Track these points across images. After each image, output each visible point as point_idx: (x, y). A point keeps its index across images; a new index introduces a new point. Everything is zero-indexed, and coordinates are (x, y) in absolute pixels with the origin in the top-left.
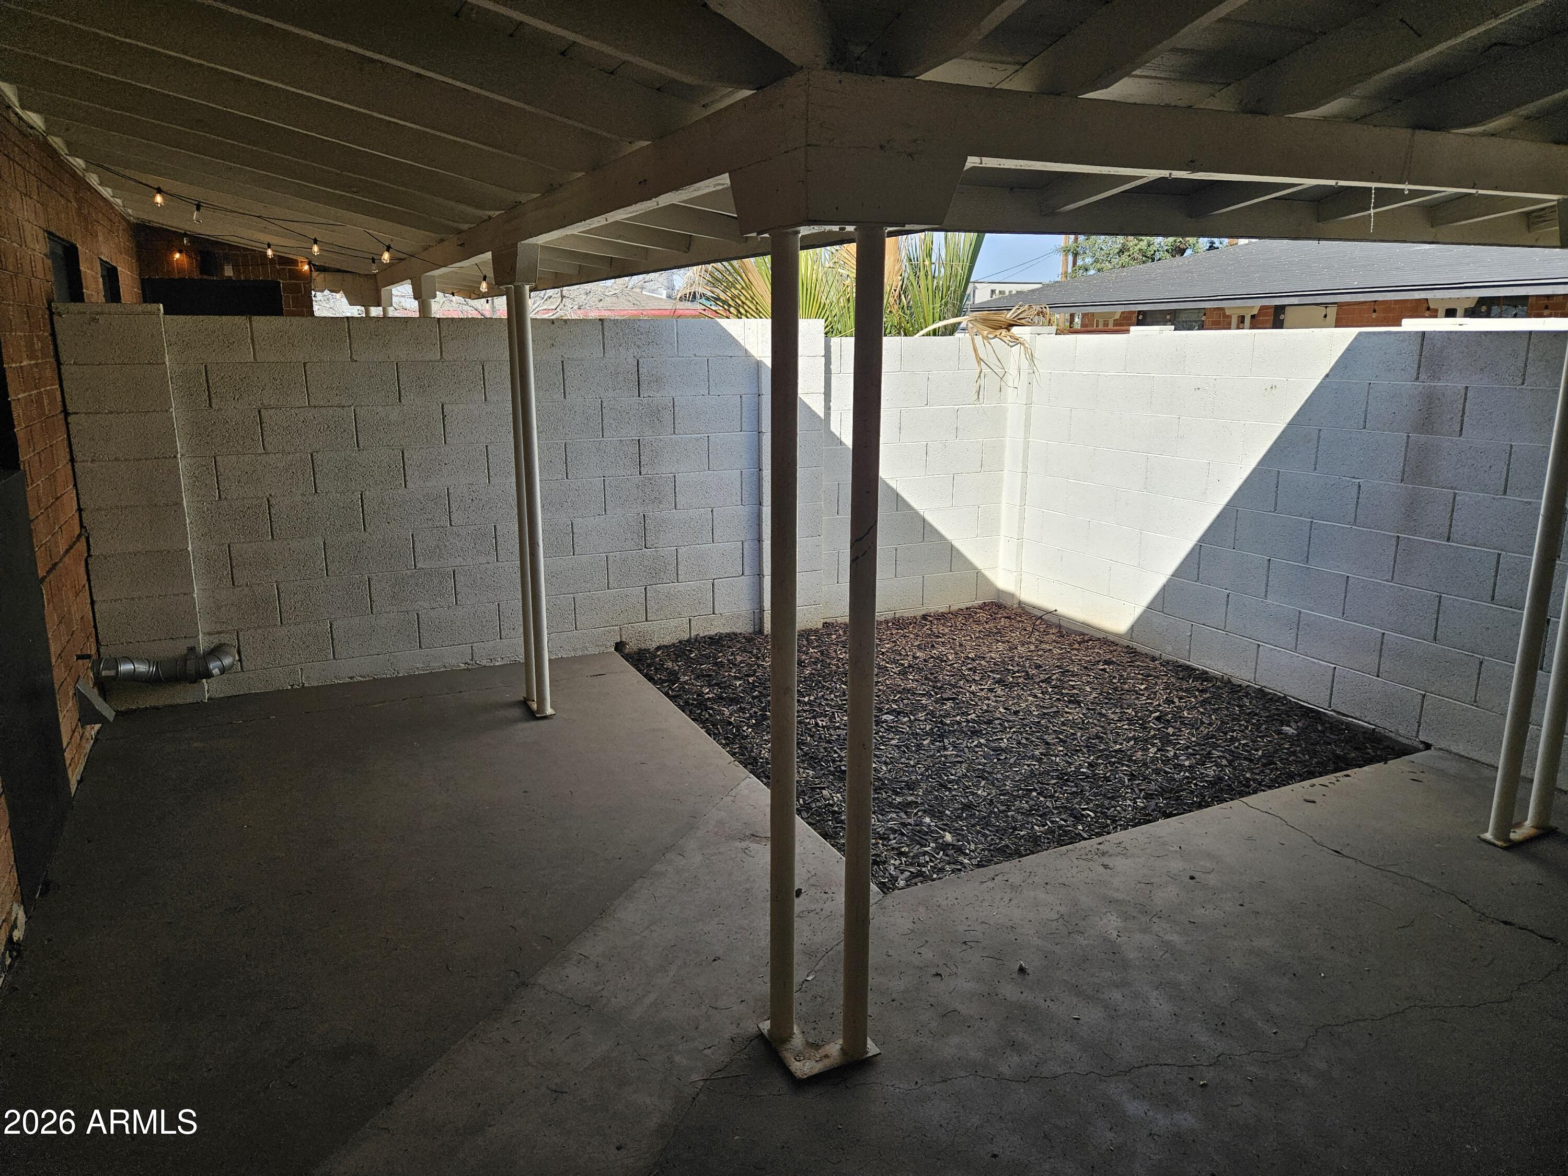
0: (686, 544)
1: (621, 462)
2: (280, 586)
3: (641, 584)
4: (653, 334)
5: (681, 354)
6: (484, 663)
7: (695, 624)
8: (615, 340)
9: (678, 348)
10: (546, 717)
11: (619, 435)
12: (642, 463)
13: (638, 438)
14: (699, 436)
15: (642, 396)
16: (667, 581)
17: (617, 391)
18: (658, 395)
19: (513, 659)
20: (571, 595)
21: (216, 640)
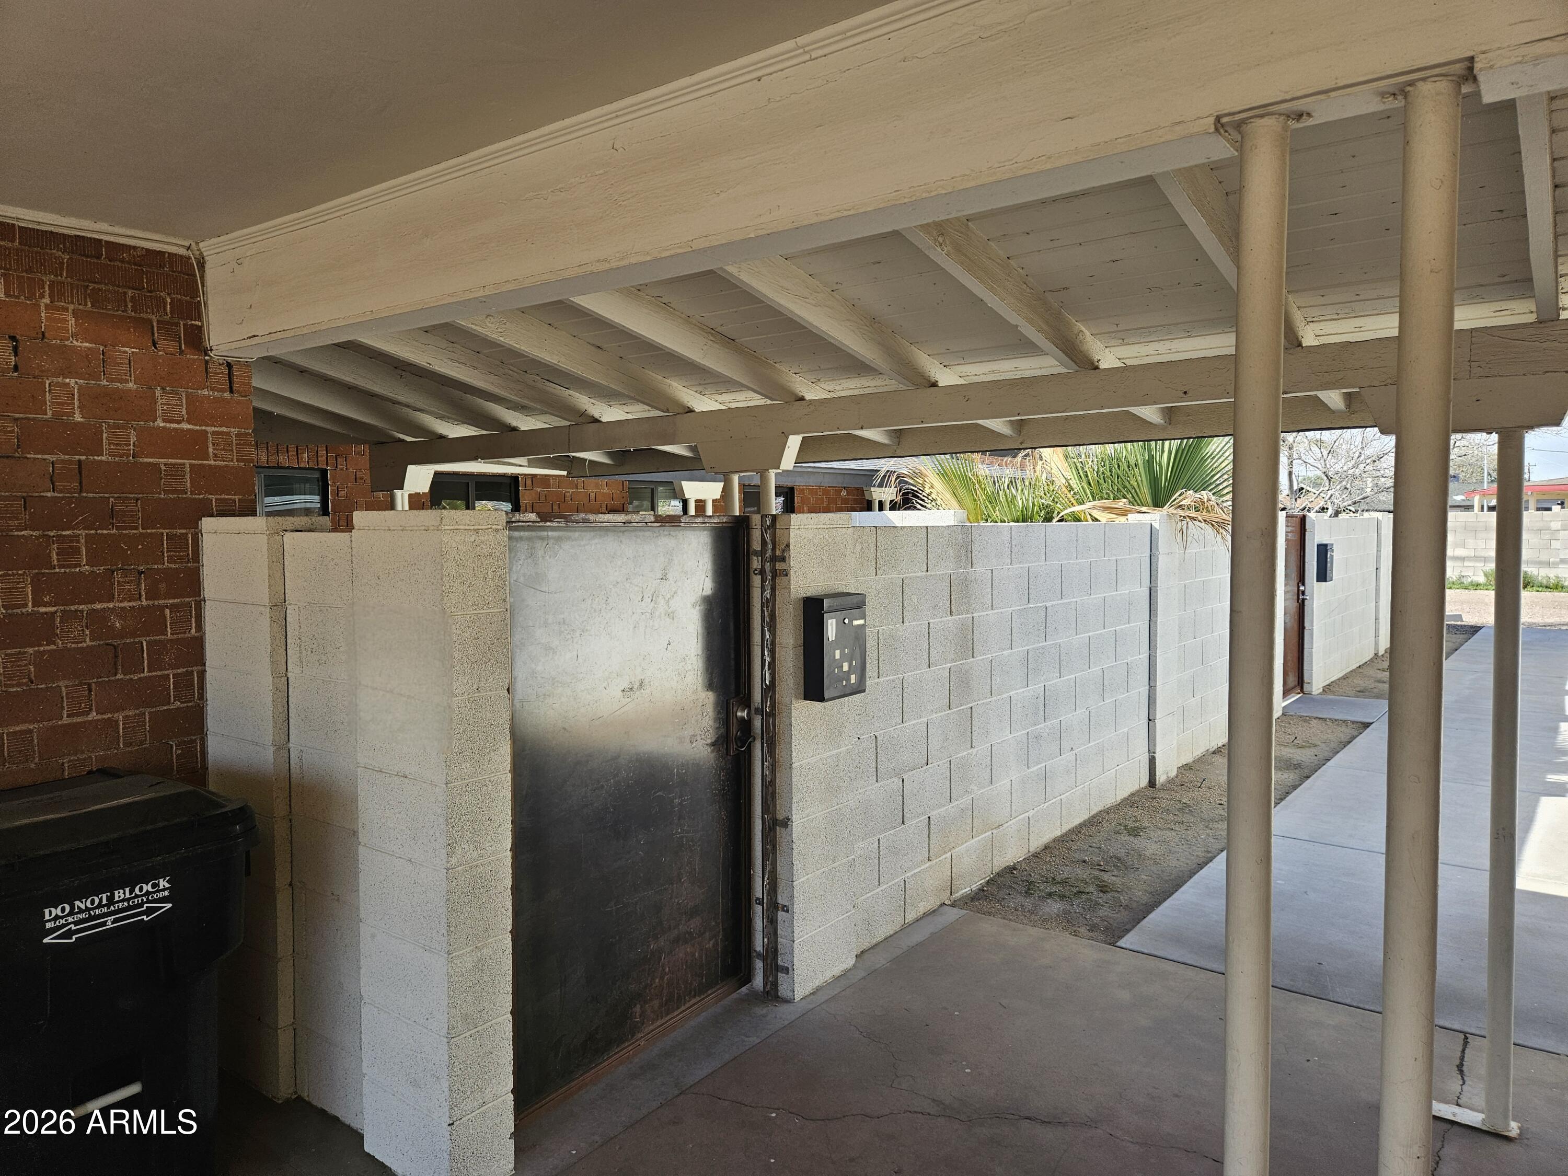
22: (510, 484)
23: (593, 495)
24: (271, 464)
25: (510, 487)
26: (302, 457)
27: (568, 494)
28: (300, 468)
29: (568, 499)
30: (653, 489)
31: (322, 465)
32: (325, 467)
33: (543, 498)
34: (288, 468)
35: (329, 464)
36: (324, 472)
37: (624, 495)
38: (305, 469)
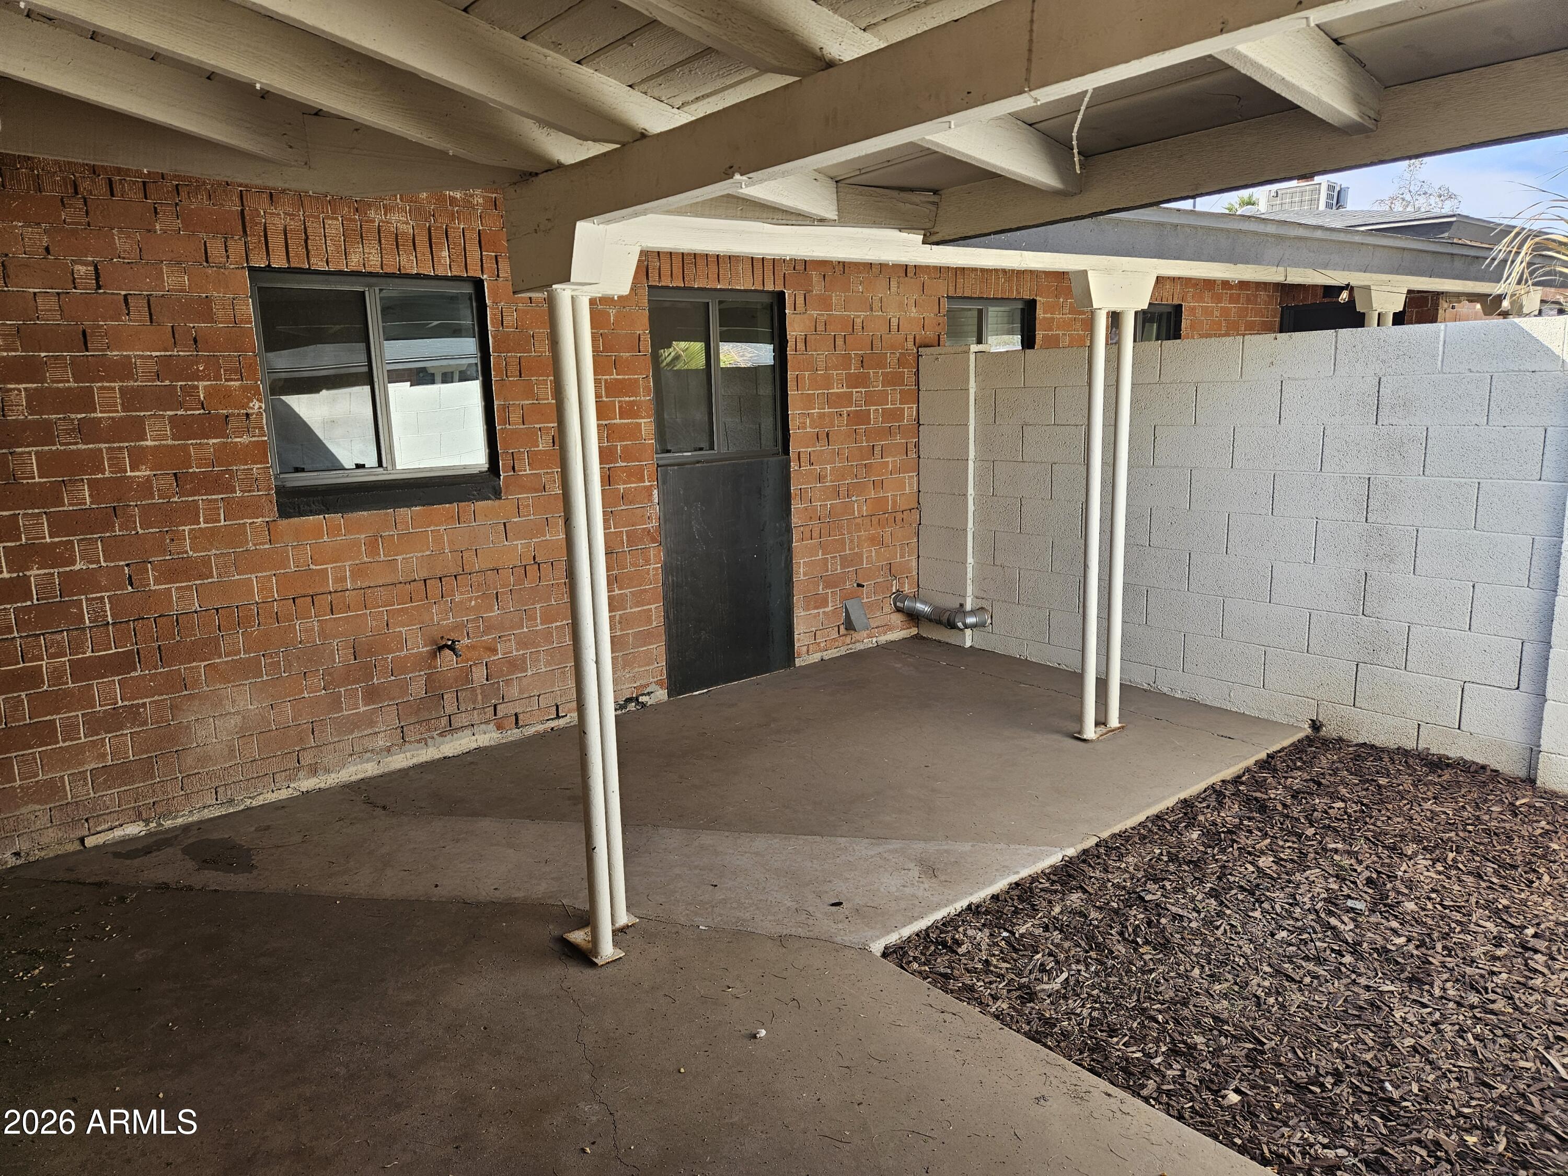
0: (1423, 622)
1: (1341, 504)
2: (1022, 572)
3: (1351, 658)
4: (1406, 344)
5: (1446, 369)
6: (1165, 690)
7: (1426, 732)
8: (1351, 354)
9: (1442, 361)
10: (1085, 740)
11: (1343, 471)
12: (1370, 508)
13: (1367, 476)
14: (1463, 480)
15: (1380, 423)
16: (1388, 664)
17: (1347, 417)
18: (1403, 423)
19: (1193, 696)
20: (1263, 648)
21: (981, 603)
22: (771, 305)
23: (894, 322)
24: (389, 270)
25: (772, 310)
26: (440, 257)
27: (858, 321)
28: (437, 278)
29: (858, 327)
30: (980, 312)
31: (474, 272)
32: (478, 274)
33: (820, 328)
34: (418, 276)
35: (486, 271)
36: (478, 284)
37: (941, 320)
38: (446, 278)
